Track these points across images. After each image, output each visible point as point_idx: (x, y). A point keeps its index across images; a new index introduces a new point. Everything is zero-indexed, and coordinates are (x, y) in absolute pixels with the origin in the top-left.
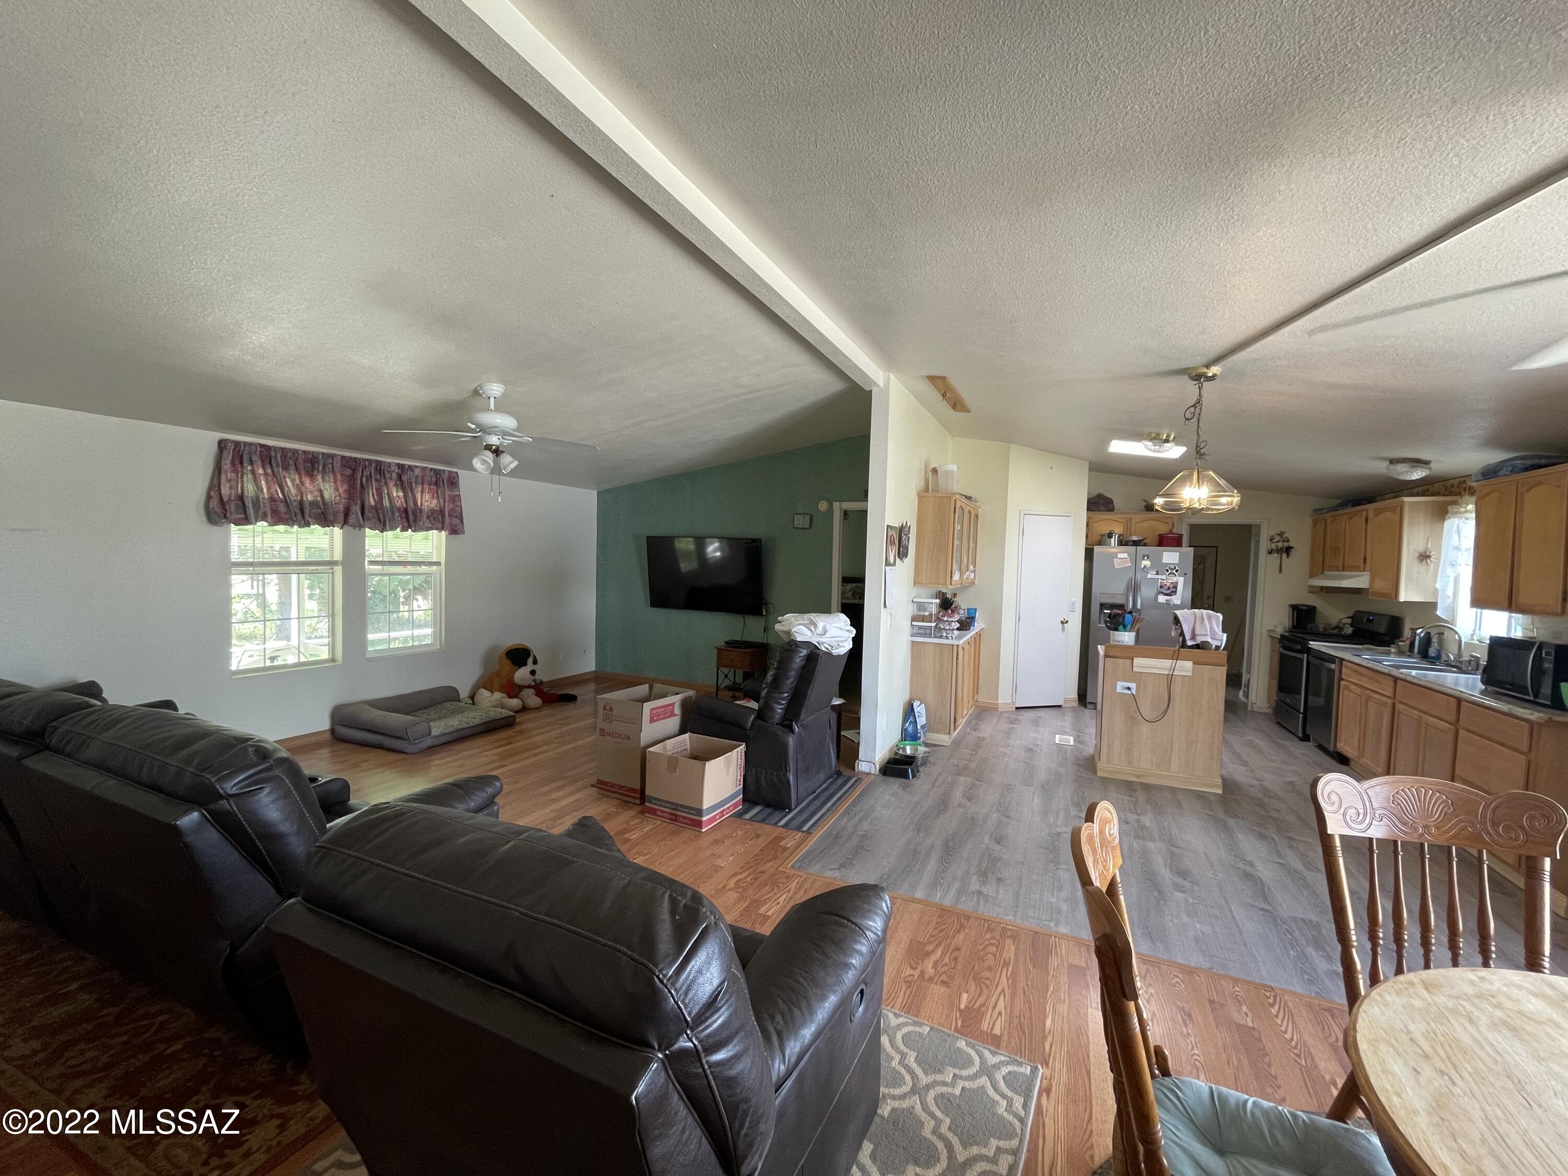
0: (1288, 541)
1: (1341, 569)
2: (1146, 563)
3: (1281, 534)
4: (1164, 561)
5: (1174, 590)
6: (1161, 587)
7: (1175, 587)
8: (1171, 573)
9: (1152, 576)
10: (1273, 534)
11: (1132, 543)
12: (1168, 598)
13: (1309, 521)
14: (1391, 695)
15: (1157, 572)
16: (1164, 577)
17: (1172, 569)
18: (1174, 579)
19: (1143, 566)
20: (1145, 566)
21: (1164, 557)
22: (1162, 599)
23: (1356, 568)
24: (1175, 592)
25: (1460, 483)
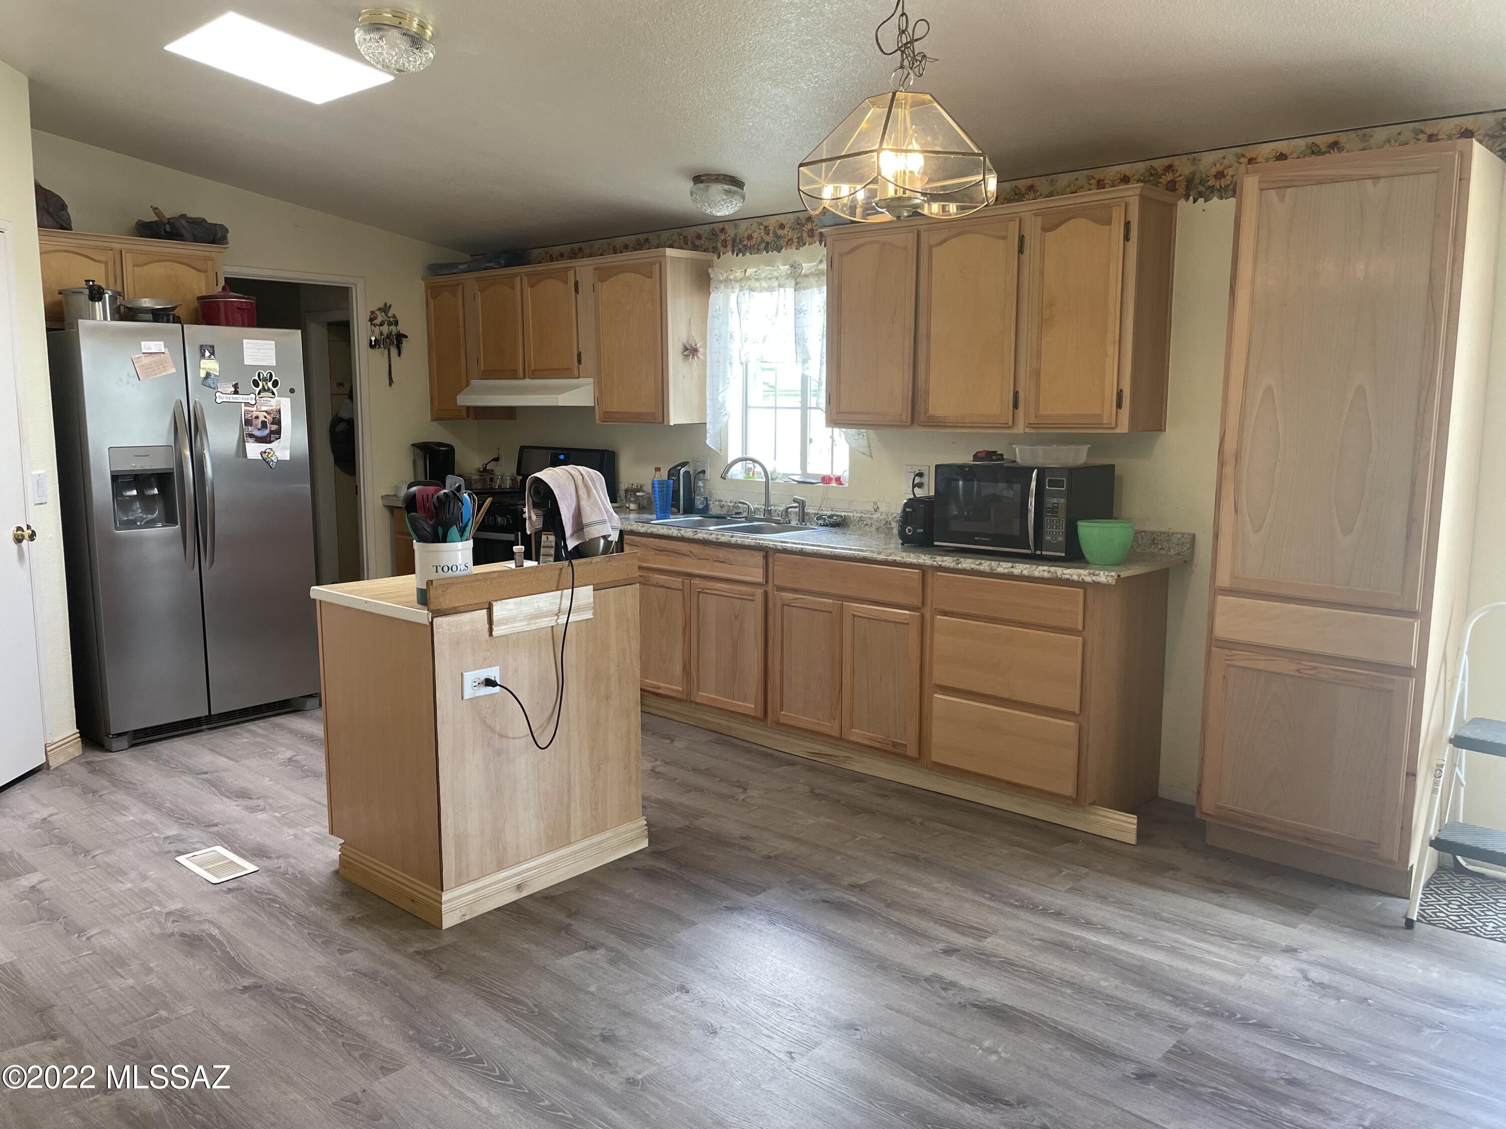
0: (396, 323)
1: (521, 374)
2: (210, 365)
3: (385, 309)
4: (247, 361)
5: (274, 427)
6: (248, 422)
7: (277, 422)
8: (264, 390)
9: (225, 398)
10: (374, 309)
11: (150, 316)
12: (264, 447)
13: (420, 286)
14: (760, 579)
15: (236, 386)
16: (251, 399)
17: (265, 380)
18: (270, 403)
19: (203, 374)
20: (208, 375)
21: (246, 352)
22: (254, 450)
23: (565, 372)
24: (278, 432)
25: (714, 234)
